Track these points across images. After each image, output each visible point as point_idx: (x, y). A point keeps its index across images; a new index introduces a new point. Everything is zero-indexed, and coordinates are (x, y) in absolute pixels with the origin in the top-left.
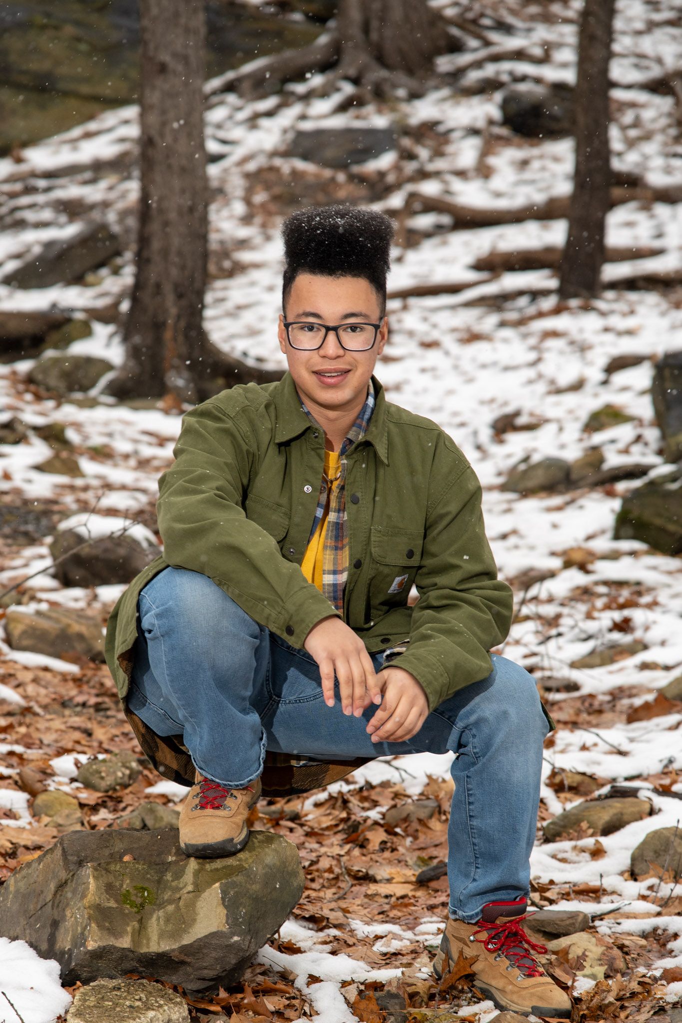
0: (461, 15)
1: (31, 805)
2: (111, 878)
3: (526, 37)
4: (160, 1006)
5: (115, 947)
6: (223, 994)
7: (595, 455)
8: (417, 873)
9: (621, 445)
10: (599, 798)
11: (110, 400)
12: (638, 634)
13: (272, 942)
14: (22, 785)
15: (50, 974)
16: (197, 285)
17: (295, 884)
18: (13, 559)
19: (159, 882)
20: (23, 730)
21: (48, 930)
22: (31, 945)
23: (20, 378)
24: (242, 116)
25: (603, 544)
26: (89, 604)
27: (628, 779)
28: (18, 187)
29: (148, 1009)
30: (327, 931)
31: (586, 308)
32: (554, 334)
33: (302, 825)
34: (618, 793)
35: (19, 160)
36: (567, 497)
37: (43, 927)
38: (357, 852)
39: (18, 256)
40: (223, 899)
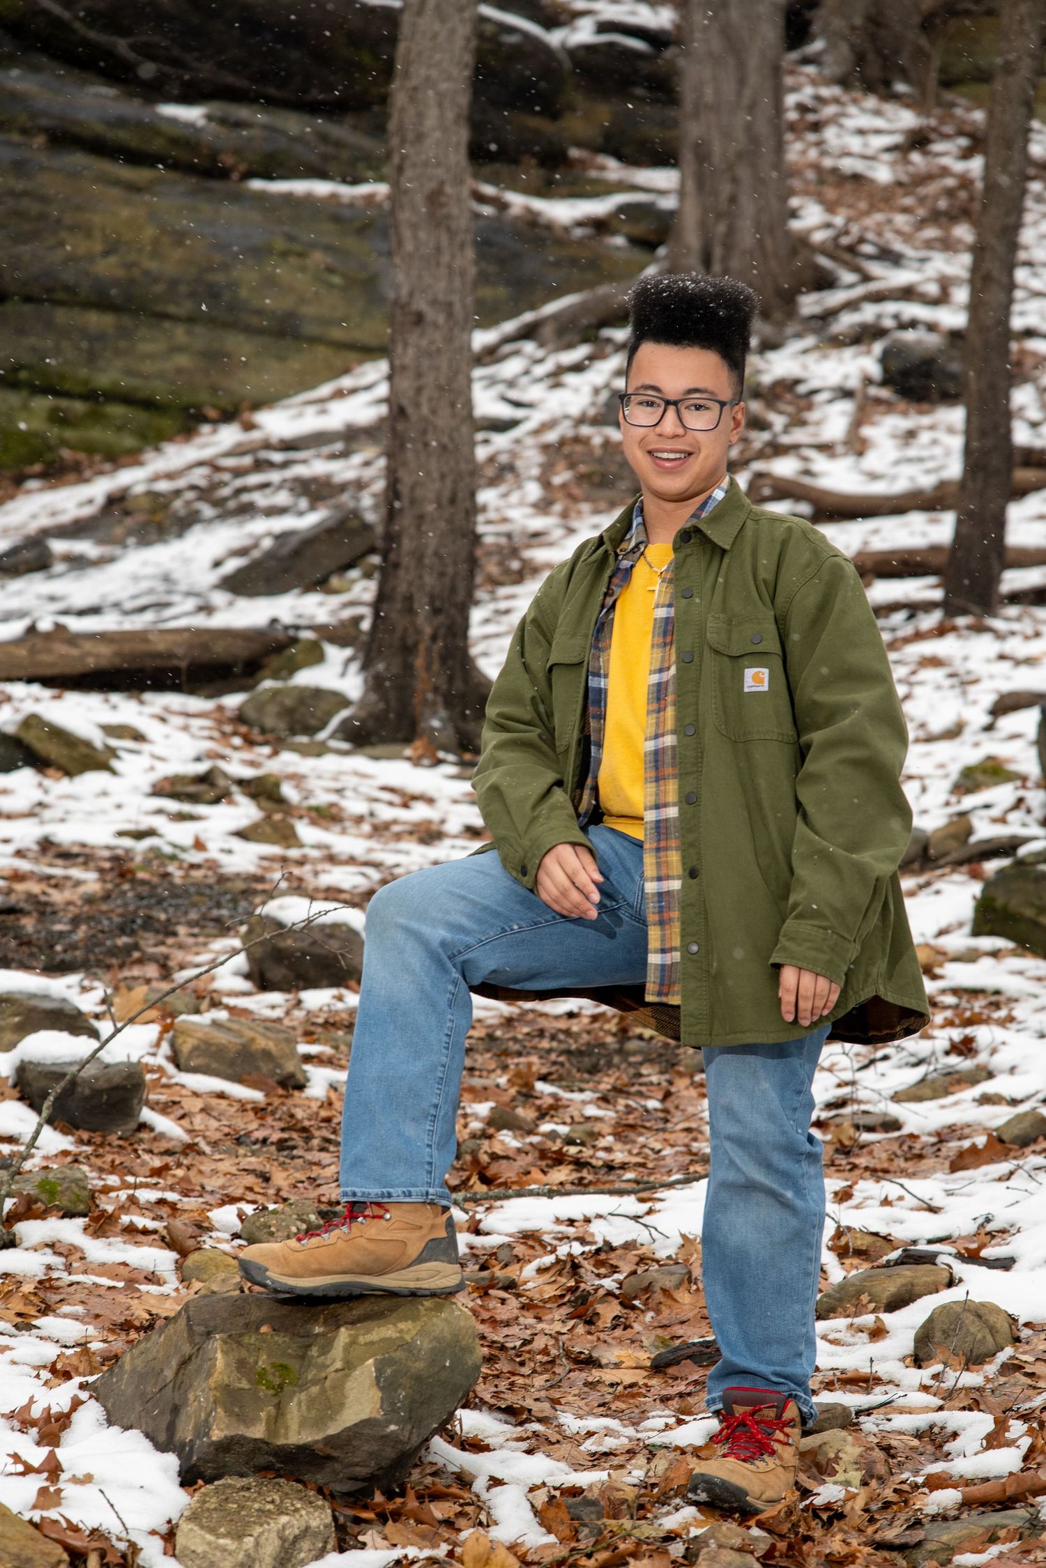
0: (836, 239)
1: (179, 1267)
2: (244, 1354)
3: (919, 270)
4: (297, 1510)
5: (245, 1438)
6: (379, 1498)
7: (961, 825)
8: (653, 1356)
9: (995, 812)
10: (888, 1265)
11: (345, 746)
12: (982, 1058)
13: (451, 1438)
14: (170, 1242)
15: (165, 1470)
16: (460, 597)
17: (470, 1363)
18: (197, 954)
19: (303, 1357)
20: (180, 1173)
21: (167, 1418)
22: (147, 1436)
23: (229, 714)
24: (540, 370)
25: (959, 941)
26: (288, 1013)
27: (930, 1242)
28: (247, 461)
29: (282, 1513)
30: (527, 1426)
31: (979, 629)
32: (933, 662)
33: (518, 1296)
34: (913, 1258)
35: (249, 427)
36: (922, 880)
37: (161, 1413)
38: (581, 1329)
39: (241, 552)
40: (377, 1378)
